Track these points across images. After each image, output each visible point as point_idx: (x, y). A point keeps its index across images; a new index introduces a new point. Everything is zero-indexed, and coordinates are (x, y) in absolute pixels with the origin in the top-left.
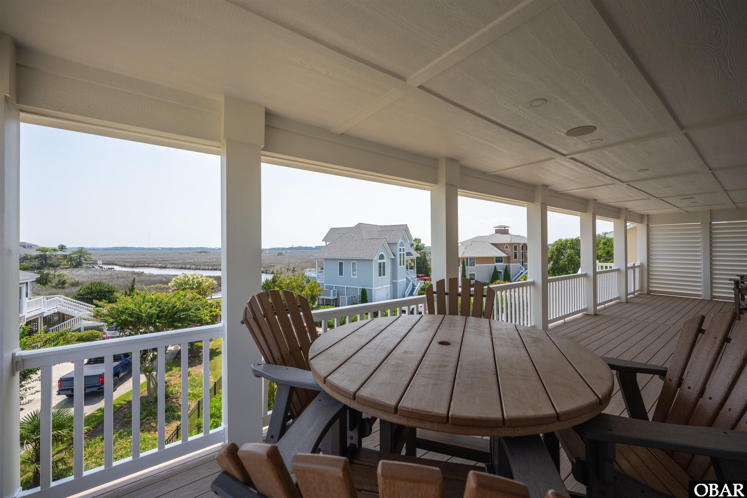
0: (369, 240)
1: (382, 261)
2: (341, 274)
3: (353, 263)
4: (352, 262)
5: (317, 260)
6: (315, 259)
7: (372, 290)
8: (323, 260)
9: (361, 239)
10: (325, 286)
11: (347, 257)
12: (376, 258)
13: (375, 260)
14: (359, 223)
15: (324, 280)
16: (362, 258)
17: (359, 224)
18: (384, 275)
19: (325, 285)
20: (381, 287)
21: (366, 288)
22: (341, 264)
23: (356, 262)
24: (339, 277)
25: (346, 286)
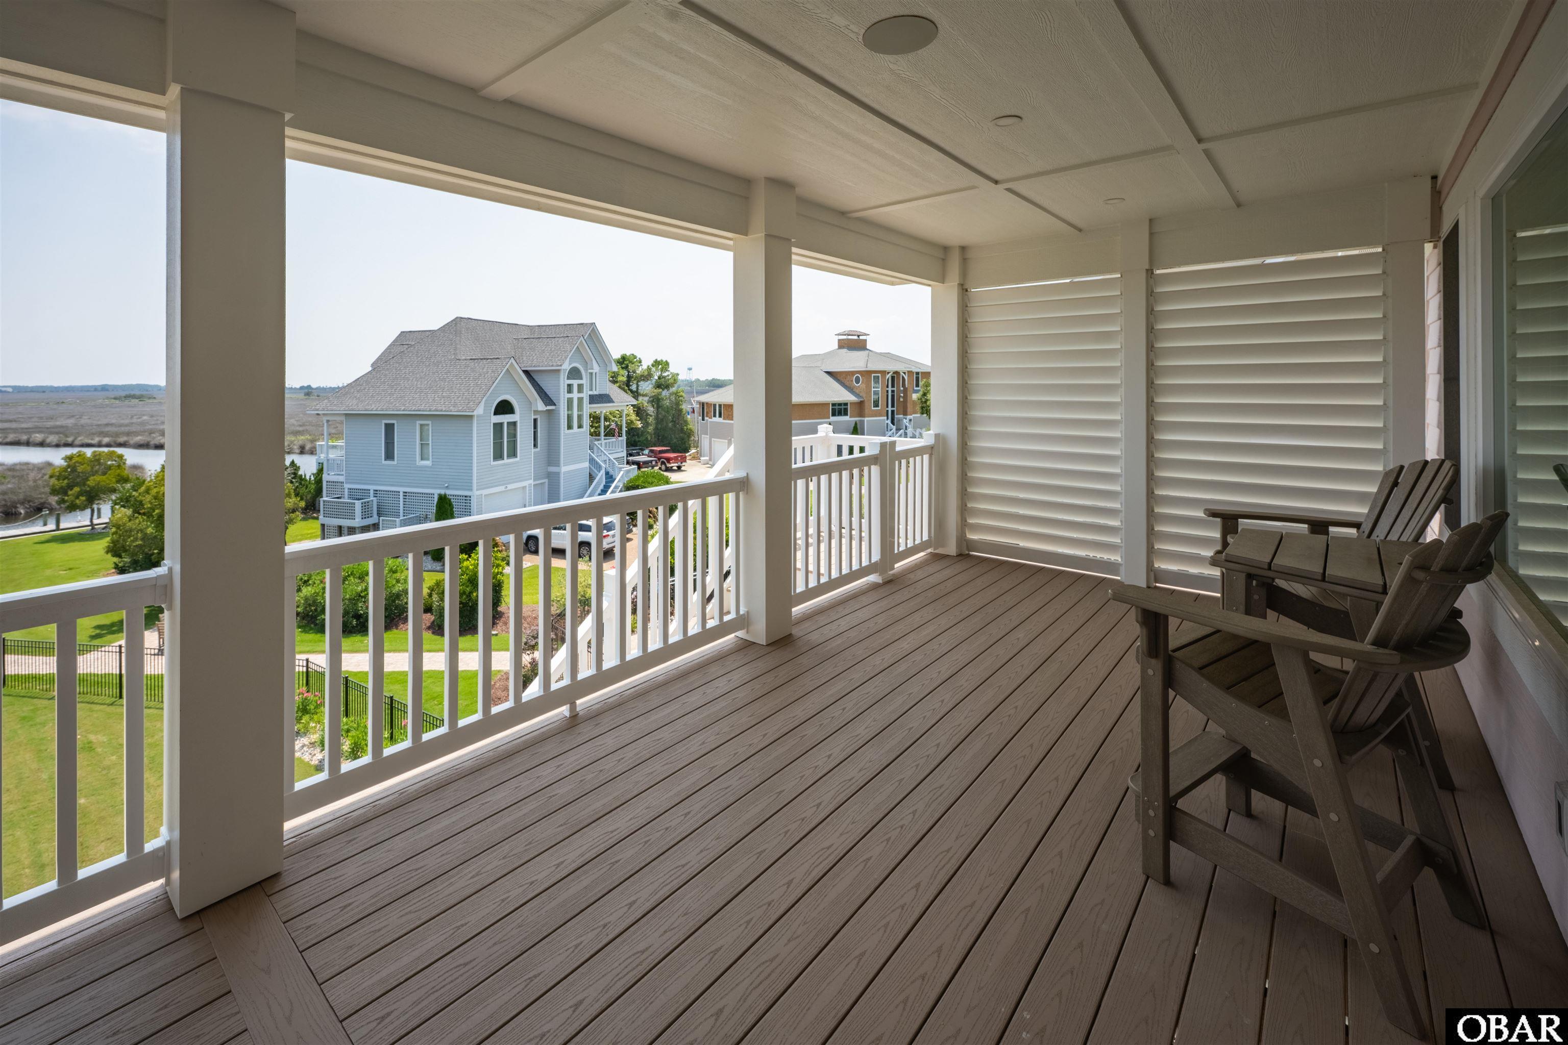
0: (472, 364)
1: (505, 419)
2: (389, 455)
3: (421, 425)
4: (418, 422)
5: (325, 419)
6: (318, 414)
7: (472, 499)
8: (343, 418)
9: (451, 360)
10: (346, 491)
11: (403, 408)
12: (480, 411)
13: (478, 416)
14: (457, 318)
15: (344, 473)
16: (441, 411)
17: (458, 321)
18: (513, 453)
19: (347, 486)
20: (502, 488)
21: (449, 492)
22: (389, 428)
23: (429, 422)
24: (384, 465)
25: (402, 490)
